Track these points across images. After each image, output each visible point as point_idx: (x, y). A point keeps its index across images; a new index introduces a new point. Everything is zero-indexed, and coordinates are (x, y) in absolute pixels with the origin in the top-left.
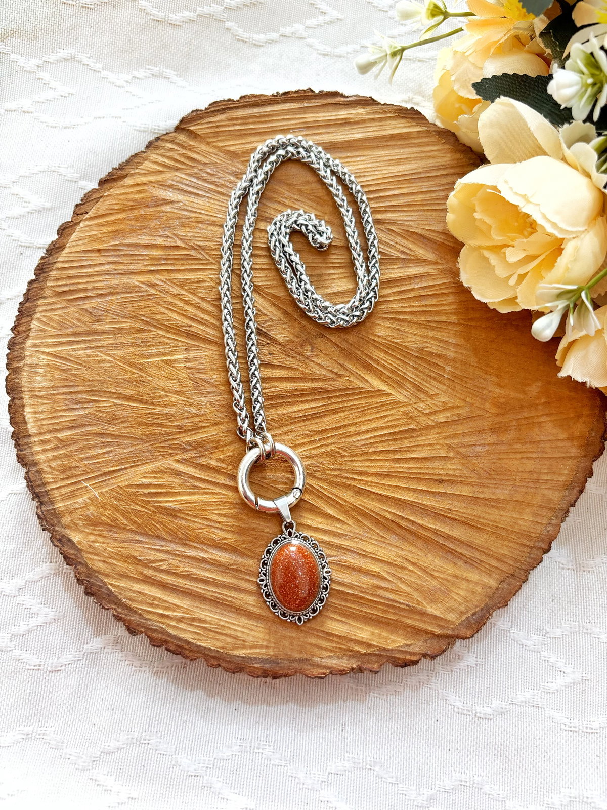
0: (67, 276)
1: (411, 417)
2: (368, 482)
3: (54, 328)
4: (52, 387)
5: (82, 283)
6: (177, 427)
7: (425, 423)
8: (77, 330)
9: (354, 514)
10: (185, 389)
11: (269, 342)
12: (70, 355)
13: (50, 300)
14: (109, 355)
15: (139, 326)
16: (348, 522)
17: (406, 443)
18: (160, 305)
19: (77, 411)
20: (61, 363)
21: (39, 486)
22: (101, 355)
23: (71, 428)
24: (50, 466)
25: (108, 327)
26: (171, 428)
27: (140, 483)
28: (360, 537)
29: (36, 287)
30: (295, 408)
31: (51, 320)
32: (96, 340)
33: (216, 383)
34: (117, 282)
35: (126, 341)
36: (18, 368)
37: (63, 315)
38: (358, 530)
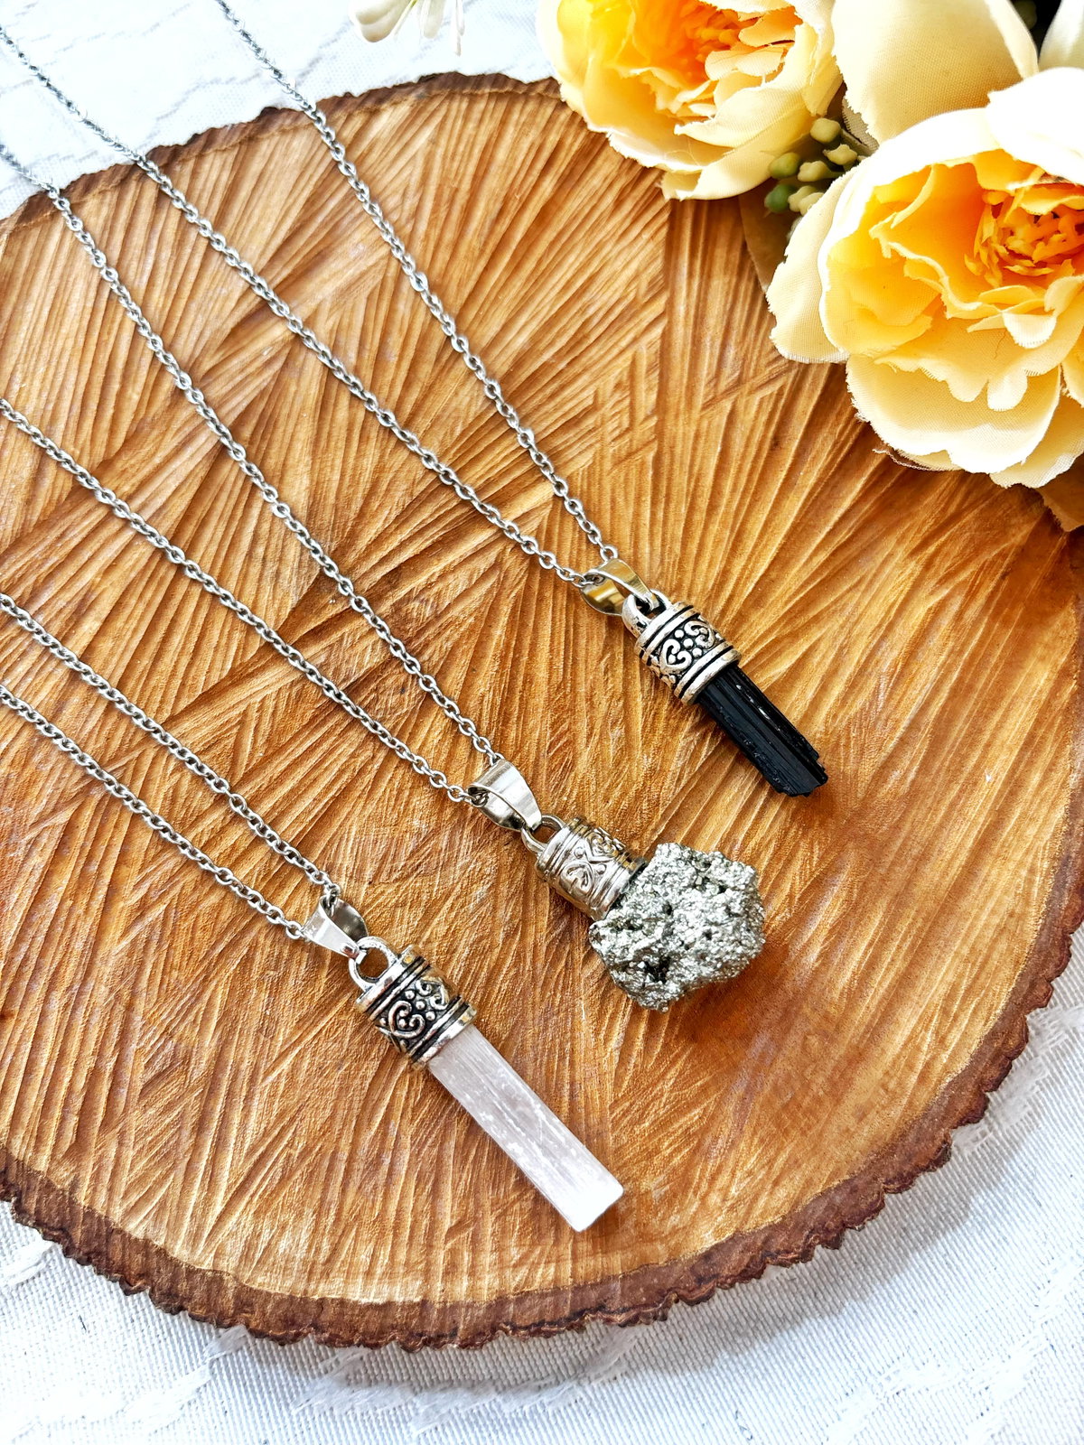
0: (37, 1114)
1: (629, 455)
2: (742, 574)
3: (166, 1177)
4: (319, 1216)
5: (73, 1078)
6: (509, 936)
7: (648, 433)
8: (190, 1121)
9: (801, 621)
10: (425, 897)
11: (373, 686)
12: (252, 1150)
13: (87, 1175)
14: (283, 1055)
15: (233, 966)
16: (814, 639)
17: (681, 481)
18: (198, 903)
19: (397, 1168)
20: (264, 1179)
21: (556, 1306)
22: (275, 1074)
23: (435, 1193)
24: (515, 1266)
25: (210, 1042)
26: (507, 953)
27: (617, 1054)
28: (848, 625)
29: (38, 1201)
30: (541, 674)
31: (141, 1180)
32: (234, 1079)
33: (433, 826)
34: (103, 990)
35: (260, 1007)
36: (237, 1297)
37: (138, 1147)
38: (834, 624)
